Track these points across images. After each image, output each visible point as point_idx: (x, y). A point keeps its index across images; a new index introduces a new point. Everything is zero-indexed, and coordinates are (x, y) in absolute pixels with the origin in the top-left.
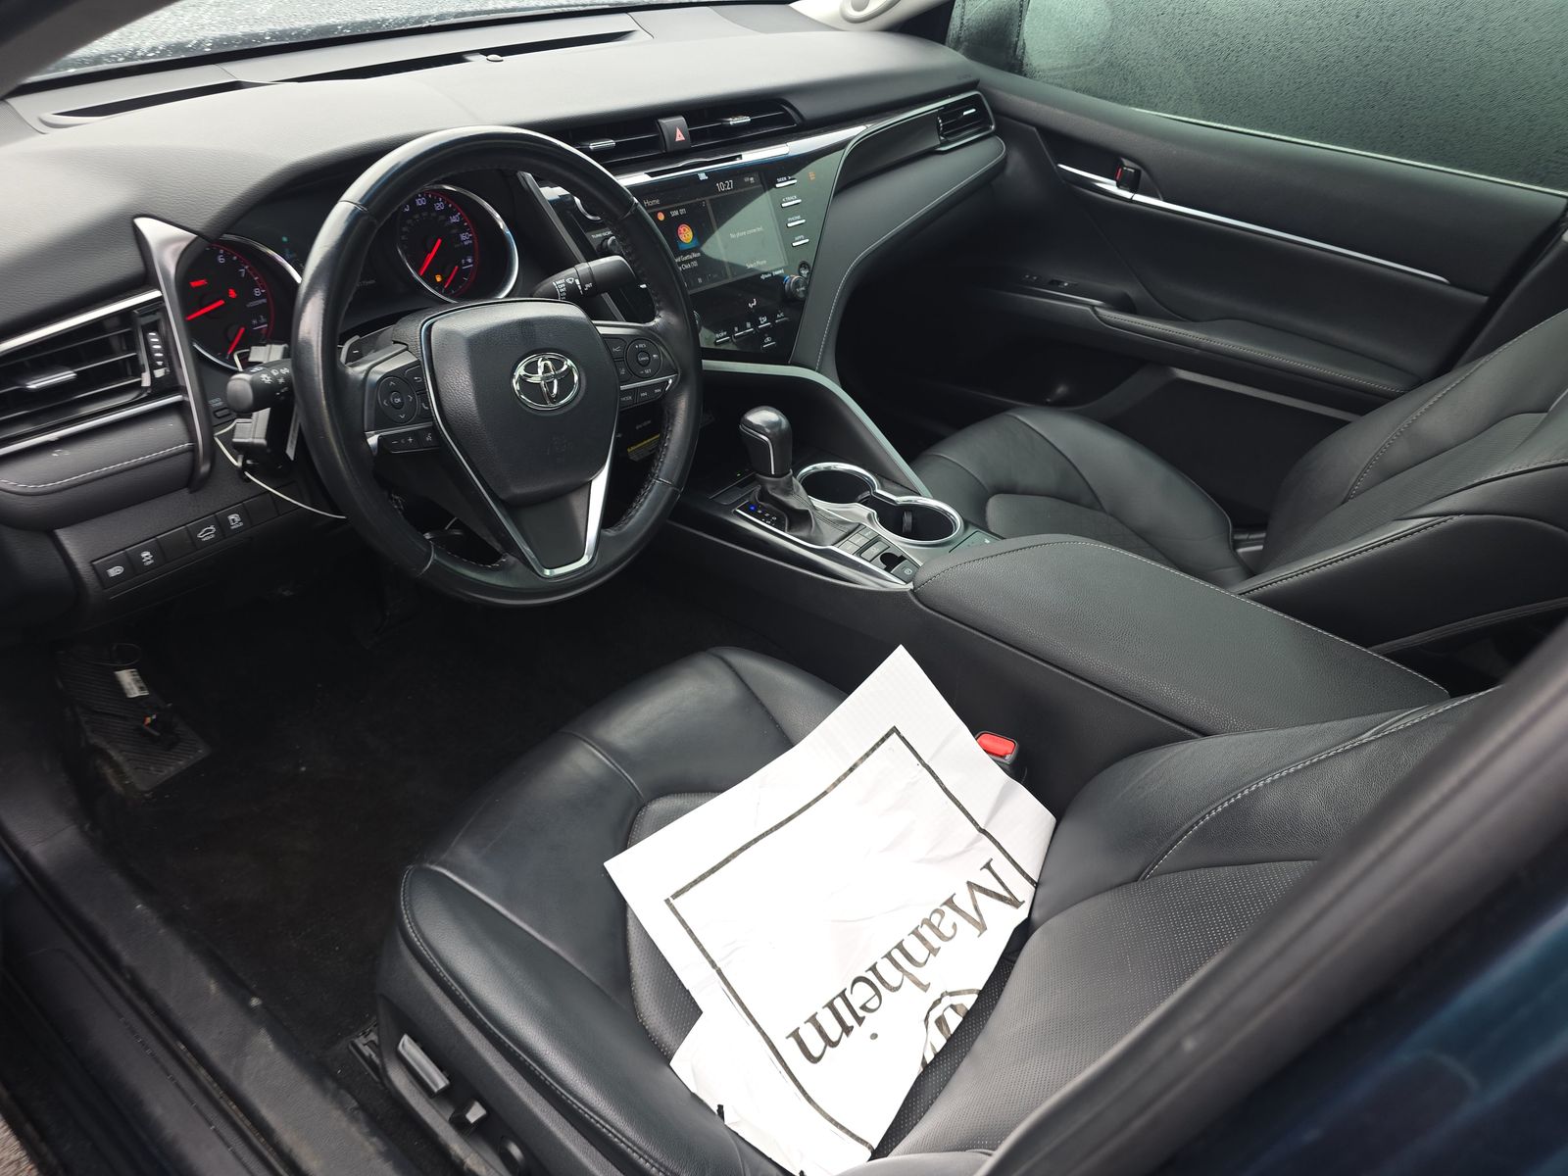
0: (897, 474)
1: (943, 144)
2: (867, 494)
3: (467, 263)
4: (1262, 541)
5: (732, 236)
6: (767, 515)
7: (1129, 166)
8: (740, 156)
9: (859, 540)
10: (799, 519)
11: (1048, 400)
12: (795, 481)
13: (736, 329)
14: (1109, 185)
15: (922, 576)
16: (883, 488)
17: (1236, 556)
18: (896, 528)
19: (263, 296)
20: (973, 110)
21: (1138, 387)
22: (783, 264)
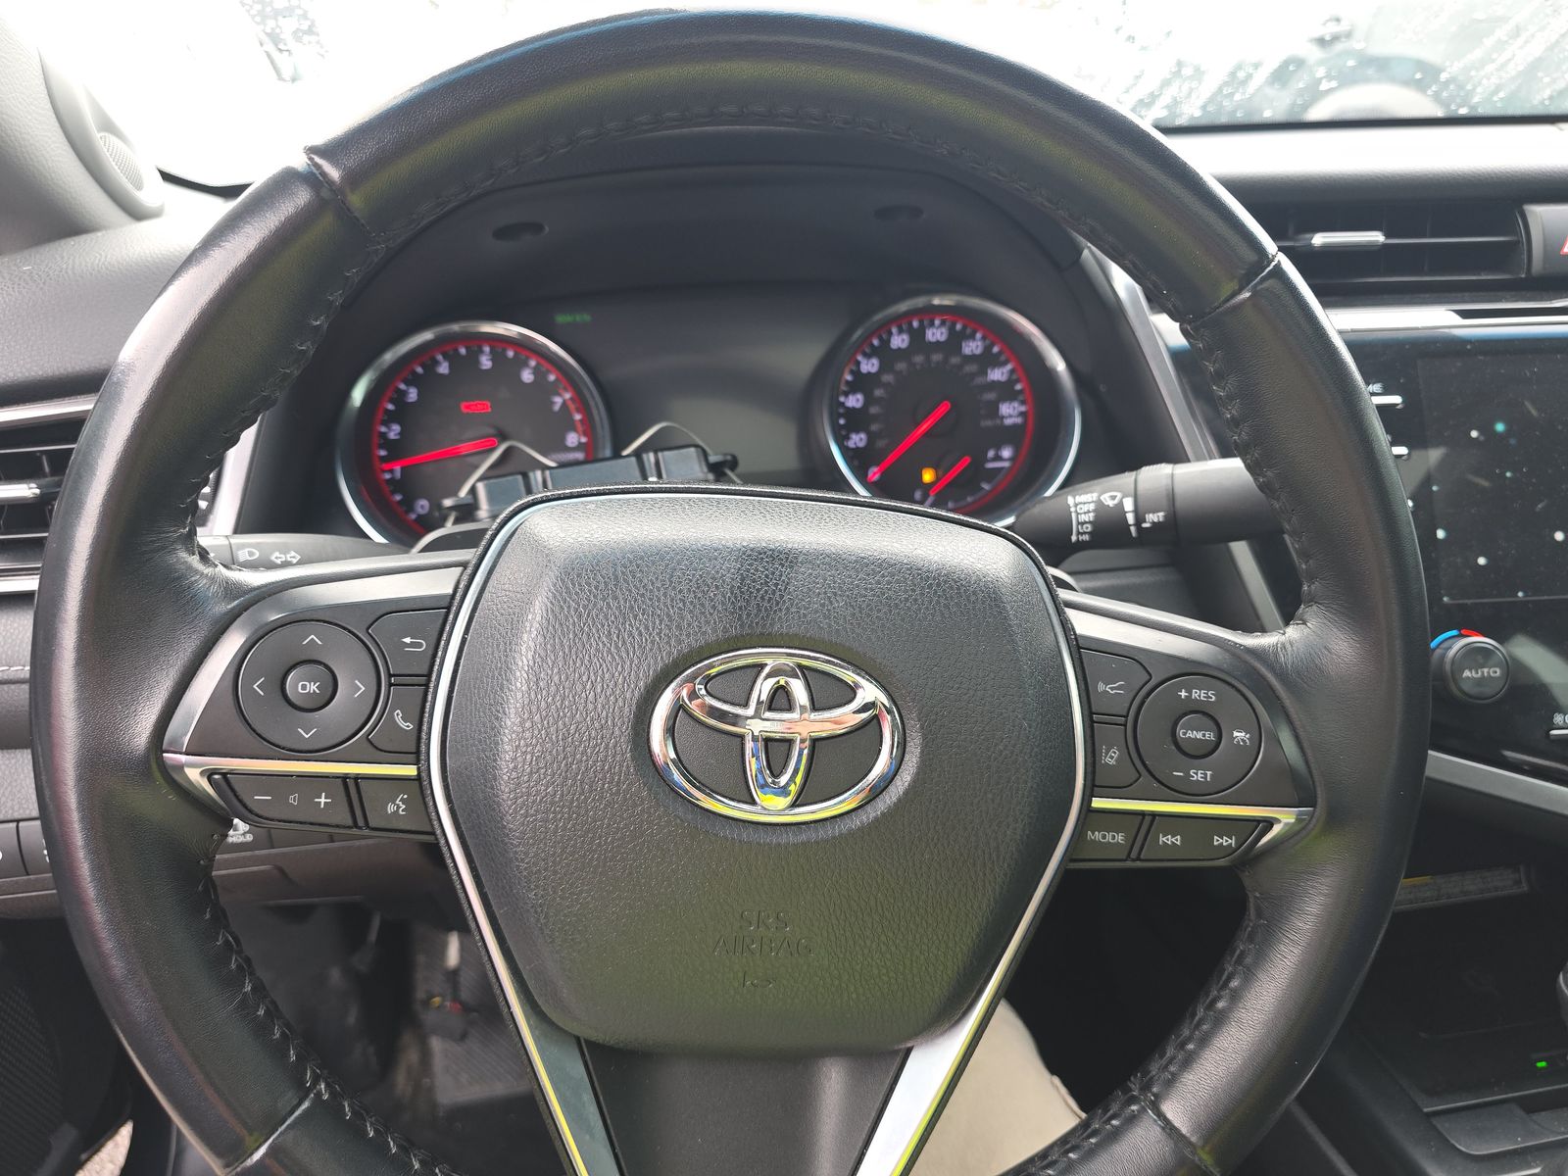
3: (998, 458)
19: (580, 447)
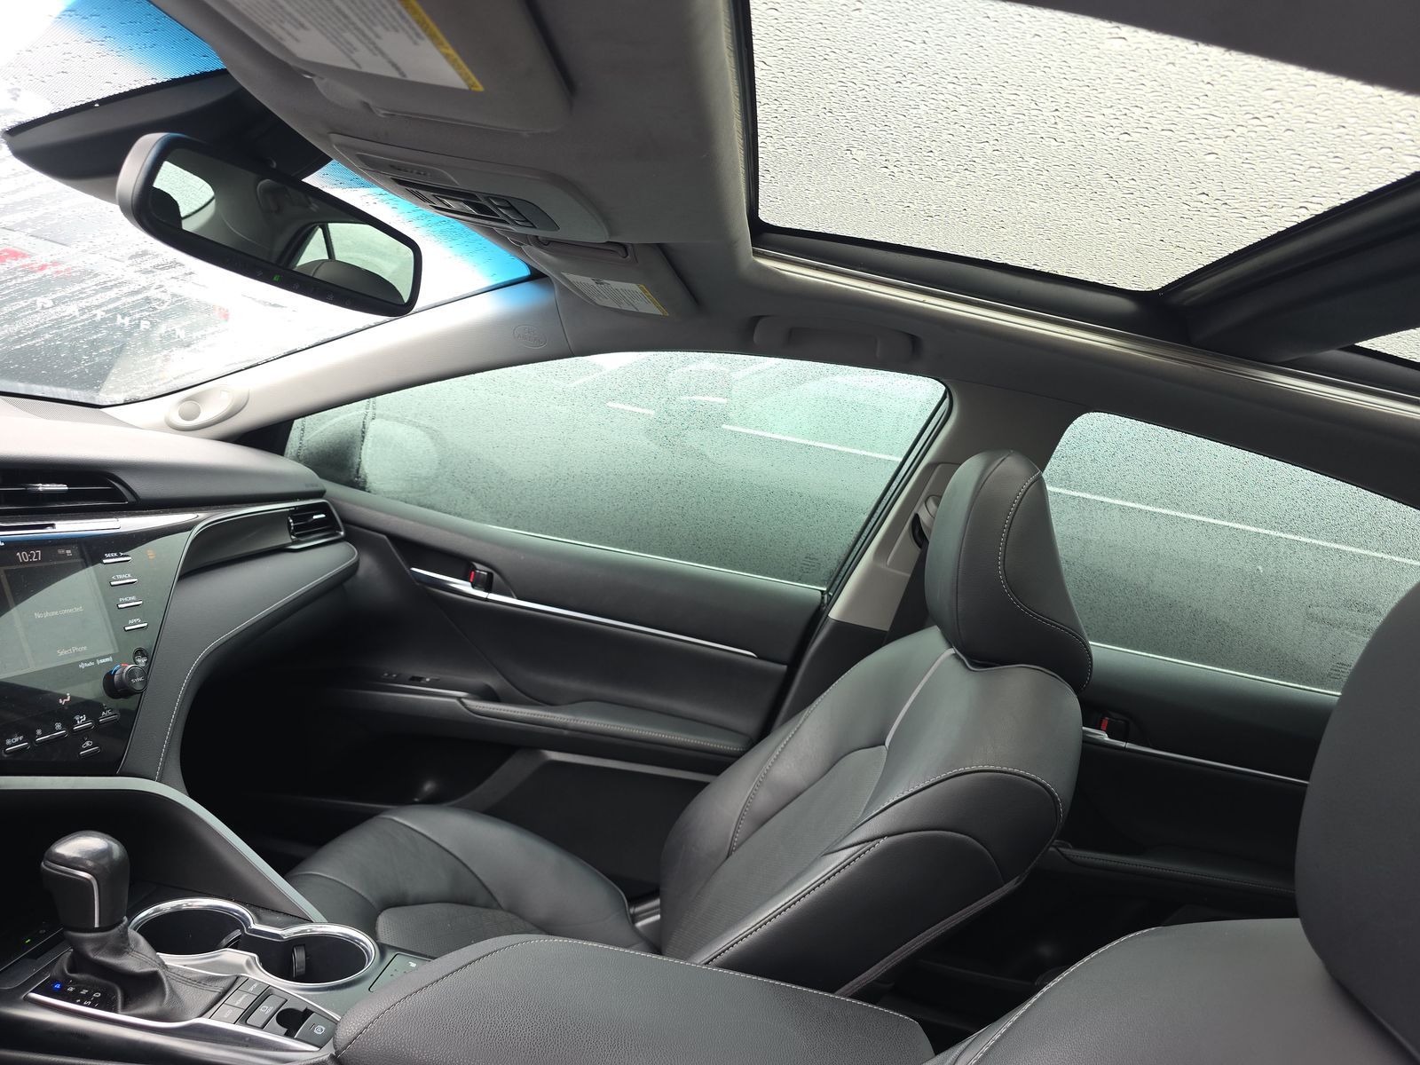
0: (276, 900)
1: (294, 543)
2: (237, 933)
4: (659, 910)
5: (38, 615)
6: (84, 992)
7: (482, 570)
8: (52, 526)
9: (240, 1000)
10: (141, 988)
11: (416, 800)
12: (132, 933)
13: (39, 732)
14: (465, 586)
15: (346, 1031)
16: (260, 920)
17: (636, 930)
18: (284, 971)
20: (323, 516)
21: (514, 771)
22: (111, 652)
